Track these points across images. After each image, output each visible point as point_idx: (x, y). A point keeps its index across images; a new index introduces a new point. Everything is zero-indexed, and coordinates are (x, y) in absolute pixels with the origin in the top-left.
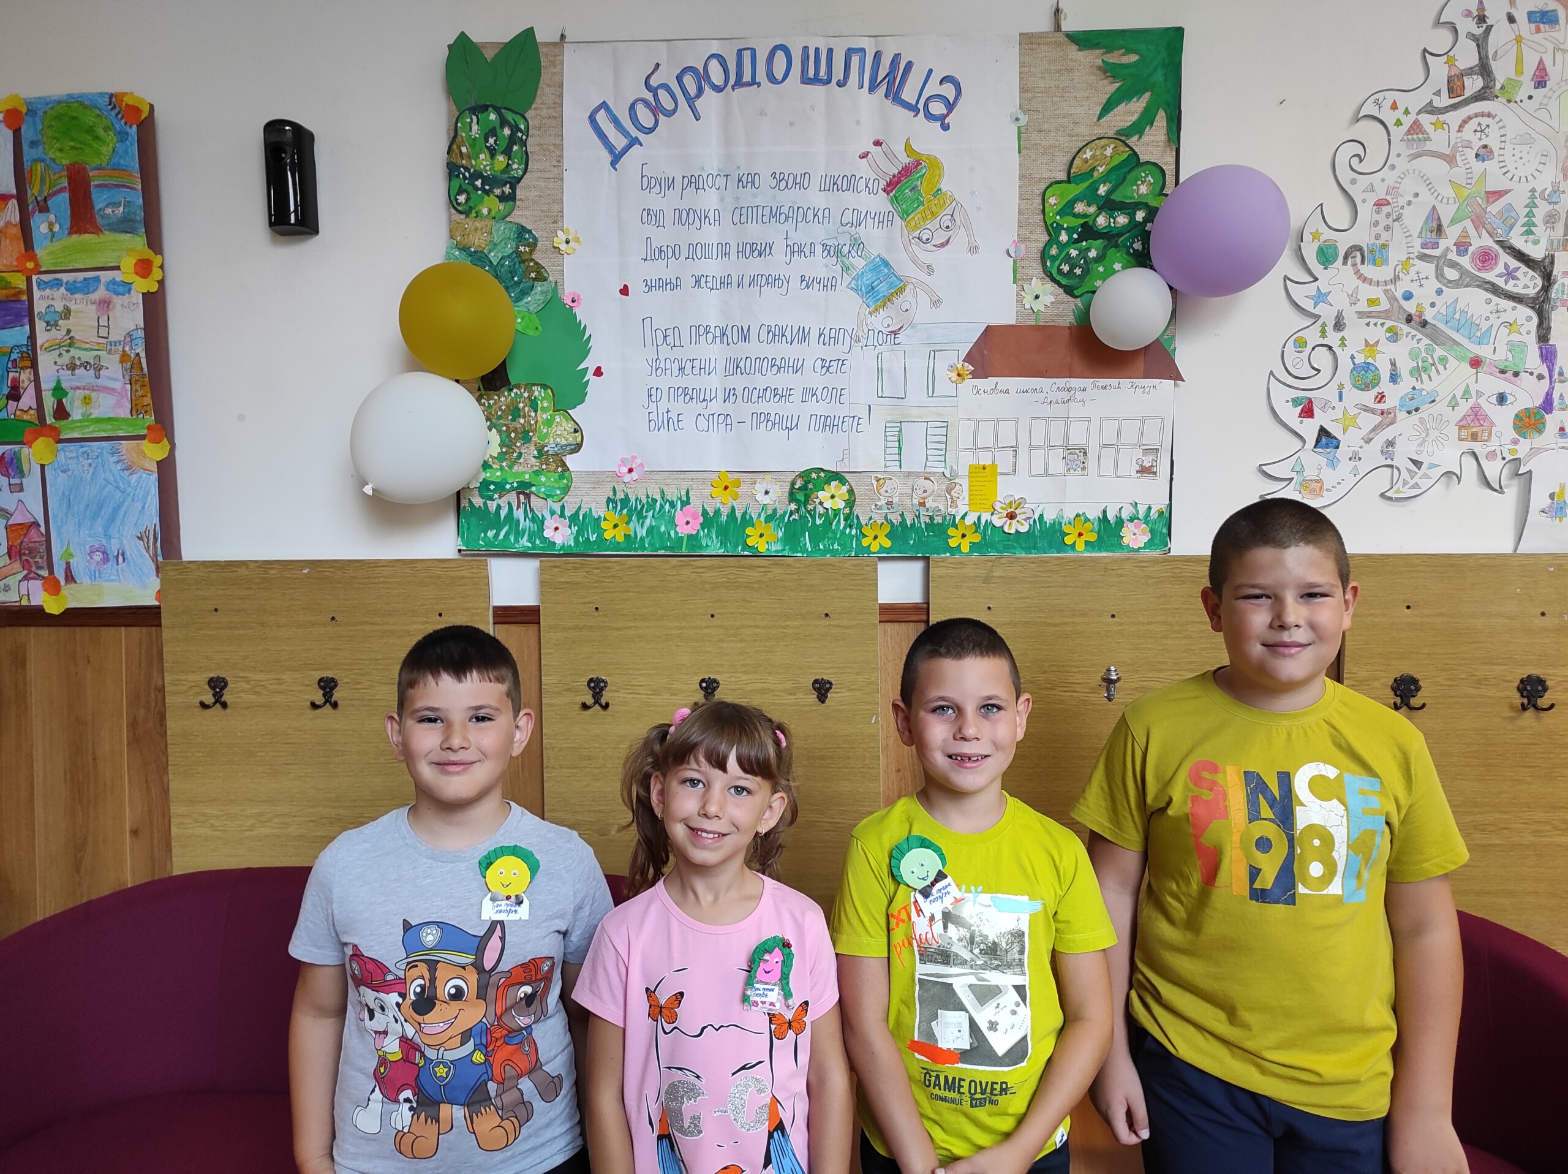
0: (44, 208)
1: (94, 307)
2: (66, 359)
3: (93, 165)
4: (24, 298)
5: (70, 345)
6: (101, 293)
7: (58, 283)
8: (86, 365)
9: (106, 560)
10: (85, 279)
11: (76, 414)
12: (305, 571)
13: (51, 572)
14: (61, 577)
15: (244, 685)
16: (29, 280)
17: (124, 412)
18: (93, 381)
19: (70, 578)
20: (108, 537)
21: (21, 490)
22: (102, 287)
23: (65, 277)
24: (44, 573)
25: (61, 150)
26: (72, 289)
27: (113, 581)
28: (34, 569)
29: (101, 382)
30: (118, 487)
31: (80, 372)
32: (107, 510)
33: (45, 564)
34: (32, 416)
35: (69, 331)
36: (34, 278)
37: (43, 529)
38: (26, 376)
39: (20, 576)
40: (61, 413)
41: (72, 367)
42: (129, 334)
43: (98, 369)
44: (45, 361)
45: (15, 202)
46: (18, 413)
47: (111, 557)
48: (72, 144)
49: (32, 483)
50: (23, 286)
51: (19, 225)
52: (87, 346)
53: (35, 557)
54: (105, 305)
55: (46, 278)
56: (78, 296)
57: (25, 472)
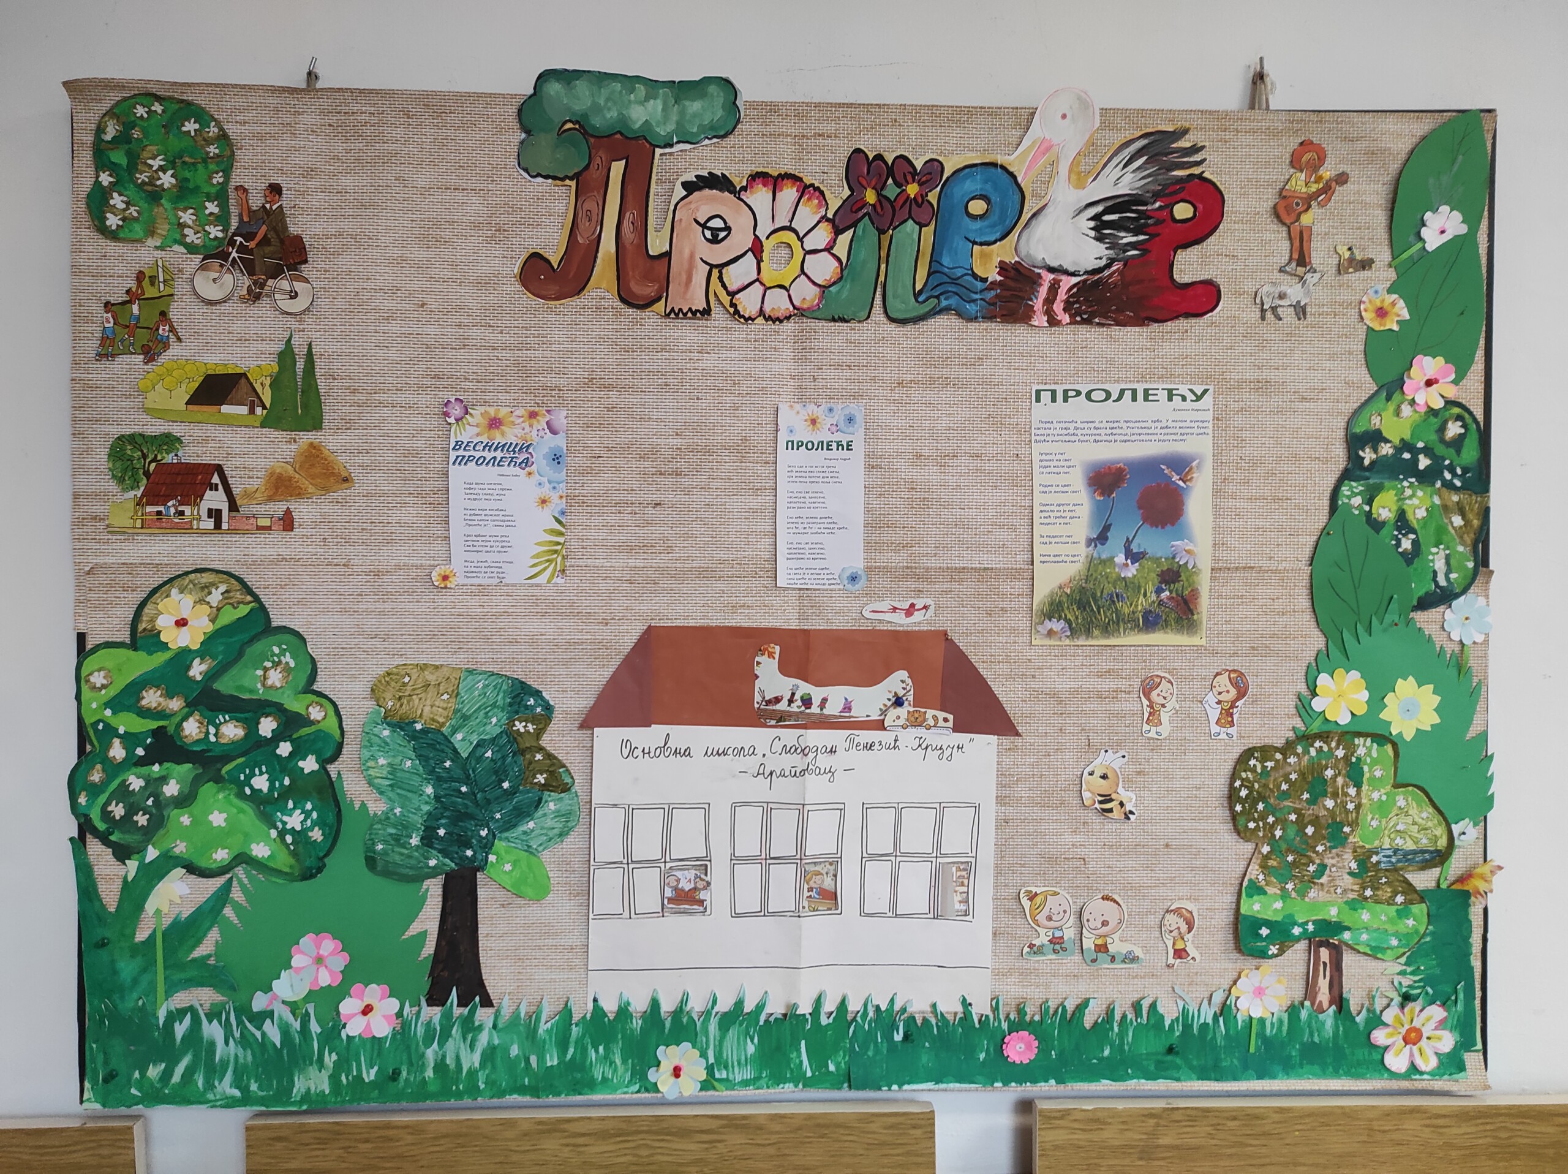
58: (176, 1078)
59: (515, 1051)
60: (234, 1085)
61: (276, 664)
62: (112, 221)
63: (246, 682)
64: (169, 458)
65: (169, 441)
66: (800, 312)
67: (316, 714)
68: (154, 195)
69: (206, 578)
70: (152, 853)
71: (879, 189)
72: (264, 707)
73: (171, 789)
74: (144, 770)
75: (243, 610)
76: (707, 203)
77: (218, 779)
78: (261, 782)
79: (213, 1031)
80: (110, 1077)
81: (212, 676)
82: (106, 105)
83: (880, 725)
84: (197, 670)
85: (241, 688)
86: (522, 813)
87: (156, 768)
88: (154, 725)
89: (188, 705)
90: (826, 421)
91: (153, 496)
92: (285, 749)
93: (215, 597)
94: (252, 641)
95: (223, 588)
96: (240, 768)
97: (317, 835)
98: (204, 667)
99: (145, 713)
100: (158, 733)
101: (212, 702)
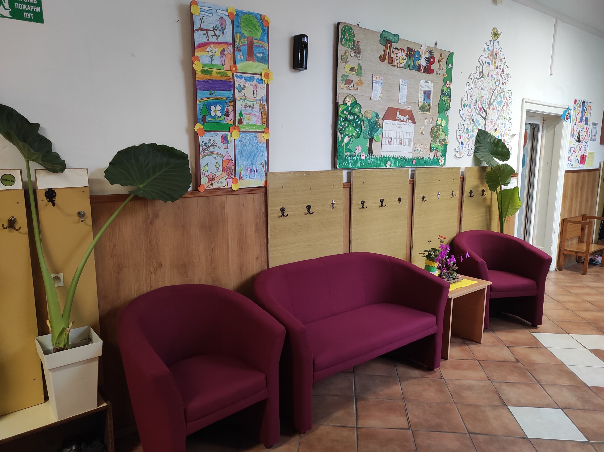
0: (239, 50)
1: (252, 87)
2: (244, 104)
3: (255, 38)
4: (232, 80)
5: (245, 99)
6: (255, 82)
7: (242, 77)
8: (249, 106)
9: (251, 172)
10: (250, 77)
11: (245, 123)
12: (304, 174)
13: (235, 176)
14: (238, 178)
15: (289, 210)
16: (233, 74)
17: (259, 123)
18: (251, 112)
19: (241, 178)
20: (252, 164)
21: (228, 148)
22: (255, 80)
23: (244, 75)
24: (233, 177)
25: (246, 31)
26: (246, 79)
27: (253, 178)
28: (230, 175)
29: (253, 112)
30: (256, 148)
31: (248, 108)
32: (252, 155)
33: (234, 174)
34: (232, 122)
35: (245, 94)
36: (235, 74)
37: (233, 162)
38: (231, 109)
39: (226, 178)
40: (241, 122)
41: (246, 107)
42: (262, 98)
43: (253, 108)
44: (238, 103)
45: (232, 46)
46: (228, 121)
47: (253, 171)
48: (249, 29)
49: (231, 145)
50: (232, 76)
51: (232, 55)
52: (250, 100)
53: (230, 171)
54: (255, 86)
55: (238, 74)
56: (248, 82)
57: (229, 142)
58: (346, 164)
59: (375, 162)
60: (351, 165)
61: (357, 109)
62: (343, 43)
63: (354, 111)
64: (347, 78)
65: (347, 76)
66: (403, 67)
67: (360, 116)
68: (347, 40)
69: (351, 96)
70: (344, 134)
71: (410, 52)
72: (355, 114)
73: (346, 125)
74: (344, 122)
75: (354, 101)
76: (396, 51)
77: (351, 124)
78: (355, 125)
79: (349, 158)
80: (340, 164)
81: (351, 109)
82: (343, 26)
83: (406, 122)
84: (350, 109)
85: (353, 112)
86: (377, 131)
87: (345, 122)
88: (345, 116)
89: (348, 113)
90: (404, 82)
91: (346, 84)
92: (357, 120)
93: (351, 99)
94: (355, 105)
95: (352, 97)
96: (353, 123)
97: (359, 132)
98: (350, 108)
99: (344, 114)
100: (345, 117)
101: (351, 113)
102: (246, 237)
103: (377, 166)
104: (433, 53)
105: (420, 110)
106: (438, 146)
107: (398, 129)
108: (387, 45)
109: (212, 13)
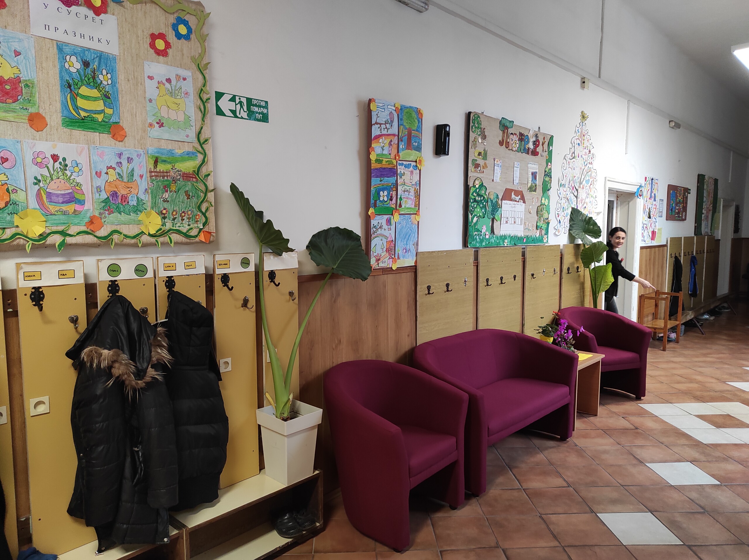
0: (402, 141)
1: (410, 173)
2: (403, 189)
3: (413, 129)
4: (396, 168)
5: (404, 184)
6: (411, 169)
7: (402, 164)
8: (407, 191)
9: (406, 252)
10: (409, 164)
11: (403, 207)
12: (445, 253)
13: (395, 257)
14: (397, 258)
15: (433, 287)
16: (397, 162)
17: (413, 206)
18: (408, 196)
19: (399, 258)
20: (407, 245)
21: (391, 230)
22: (412, 167)
23: (404, 163)
24: (393, 257)
25: (407, 123)
26: (406, 166)
27: (407, 258)
28: (391, 255)
29: (410, 196)
30: (410, 229)
31: (406, 193)
32: (407, 237)
33: (394, 254)
34: (394, 206)
35: (404, 180)
36: (398, 162)
37: (394, 242)
38: (394, 193)
39: (388, 258)
40: (400, 206)
41: (404, 191)
42: (416, 182)
43: (409, 192)
44: (399, 188)
45: (397, 137)
46: (392, 205)
47: (407, 251)
48: (409, 122)
49: (393, 227)
50: (396, 164)
51: (397, 145)
52: (408, 185)
53: (391, 252)
54: (412, 172)
55: (401, 162)
56: (407, 169)
57: (392, 224)
58: (474, 243)
59: (496, 240)
60: (479, 244)
61: (483, 190)
62: (473, 130)
63: (481, 192)
64: (476, 163)
65: (476, 160)
66: (516, 151)
67: (486, 197)
68: (476, 127)
69: (478, 178)
70: (474, 214)
71: (521, 137)
72: (482, 196)
73: (475, 206)
75: (481, 183)
76: (511, 136)
77: (478, 205)
78: (481, 206)
79: (477, 237)
80: (470, 243)
81: (479, 191)
82: (473, 115)
83: (518, 202)
86: (497, 211)
87: (474, 203)
88: (474, 197)
90: (517, 164)
91: (475, 168)
92: (483, 201)
93: (479, 181)
94: (482, 187)
96: (480, 204)
97: (484, 212)
101: (478, 195)
102: (400, 314)
103: (497, 245)
104: (538, 136)
105: (529, 191)
106: (543, 224)
107: (513, 209)
108: (504, 131)
109: (384, 109)
